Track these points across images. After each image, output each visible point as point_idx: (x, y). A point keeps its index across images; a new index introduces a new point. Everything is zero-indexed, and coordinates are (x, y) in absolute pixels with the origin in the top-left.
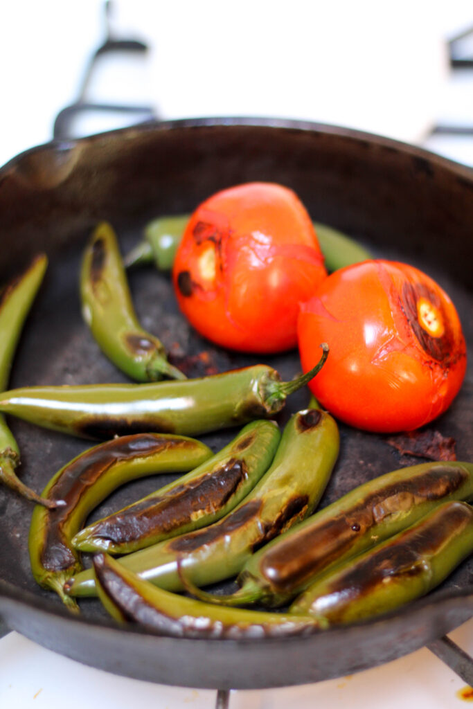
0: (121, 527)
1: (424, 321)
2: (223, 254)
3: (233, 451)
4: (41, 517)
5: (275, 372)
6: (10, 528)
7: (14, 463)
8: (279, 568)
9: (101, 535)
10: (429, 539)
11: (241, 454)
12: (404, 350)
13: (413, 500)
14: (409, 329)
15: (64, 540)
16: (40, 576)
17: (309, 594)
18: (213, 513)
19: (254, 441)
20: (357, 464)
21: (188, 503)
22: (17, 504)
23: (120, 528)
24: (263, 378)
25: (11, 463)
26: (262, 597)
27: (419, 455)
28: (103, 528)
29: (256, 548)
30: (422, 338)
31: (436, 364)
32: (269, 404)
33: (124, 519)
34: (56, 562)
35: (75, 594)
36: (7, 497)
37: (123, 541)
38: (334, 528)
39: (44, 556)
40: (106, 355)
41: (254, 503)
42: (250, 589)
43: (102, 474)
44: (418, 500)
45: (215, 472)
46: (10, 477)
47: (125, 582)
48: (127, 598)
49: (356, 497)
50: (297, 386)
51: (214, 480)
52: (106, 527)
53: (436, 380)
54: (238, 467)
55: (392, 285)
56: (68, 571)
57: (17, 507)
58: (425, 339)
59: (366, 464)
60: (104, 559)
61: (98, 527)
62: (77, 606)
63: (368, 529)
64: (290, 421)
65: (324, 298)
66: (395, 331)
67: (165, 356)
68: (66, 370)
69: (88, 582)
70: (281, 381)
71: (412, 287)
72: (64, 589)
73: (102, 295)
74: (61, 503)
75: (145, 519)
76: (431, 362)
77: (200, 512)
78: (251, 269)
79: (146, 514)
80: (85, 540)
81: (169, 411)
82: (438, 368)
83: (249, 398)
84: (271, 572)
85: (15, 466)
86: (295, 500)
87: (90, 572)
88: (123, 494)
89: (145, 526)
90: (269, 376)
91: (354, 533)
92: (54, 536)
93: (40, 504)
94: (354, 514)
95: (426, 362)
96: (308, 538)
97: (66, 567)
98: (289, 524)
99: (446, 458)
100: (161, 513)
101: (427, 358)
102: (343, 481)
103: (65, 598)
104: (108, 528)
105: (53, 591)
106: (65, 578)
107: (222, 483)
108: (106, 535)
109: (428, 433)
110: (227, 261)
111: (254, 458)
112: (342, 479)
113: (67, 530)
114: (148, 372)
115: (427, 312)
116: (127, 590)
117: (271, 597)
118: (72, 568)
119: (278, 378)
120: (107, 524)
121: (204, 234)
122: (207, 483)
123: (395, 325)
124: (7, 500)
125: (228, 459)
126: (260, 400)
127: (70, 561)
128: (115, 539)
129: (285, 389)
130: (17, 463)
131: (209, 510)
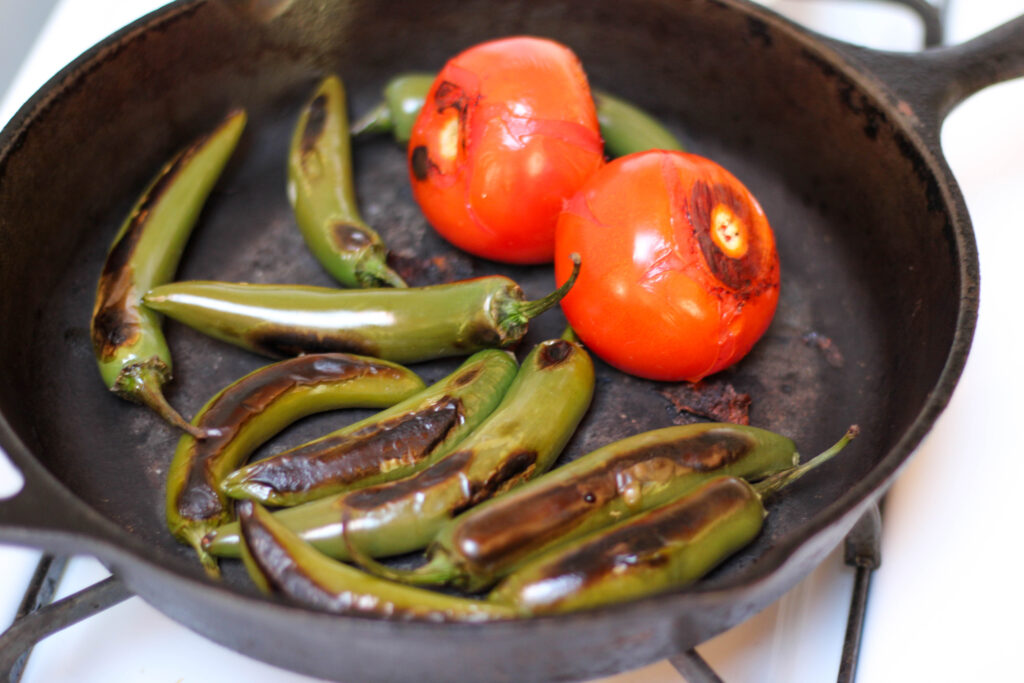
0: (287, 471)
1: (719, 235)
2: (467, 126)
3: (449, 387)
4: (186, 449)
5: (517, 287)
6: (150, 461)
7: (162, 376)
8: (480, 540)
9: (260, 479)
10: (684, 521)
11: (458, 392)
12: (684, 270)
13: (674, 471)
14: (694, 243)
15: (212, 481)
16: (174, 525)
17: (514, 580)
18: (411, 464)
19: (479, 375)
20: (618, 418)
21: (380, 448)
22: (164, 431)
23: (285, 472)
24: (499, 293)
25: (157, 376)
26: (454, 578)
27: (701, 413)
28: (263, 471)
29: (457, 512)
30: (713, 258)
31: (728, 293)
32: (504, 329)
33: (291, 461)
34: (196, 508)
35: (215, 552)
36: (152, 422)
37: (287, 489)
38: (562, 495)
39: (183, 499)
40: (309, 248)
41: (462, 454)
42: (439, 566)
43: (274, 401)
44: (680, 471)
45: (422, 412)
46: (152, 394)
47: (276, 540)
48: (278, 562)
49: (598, 459)
50: (541, 307)
51: (418, 421)
52: (266, 470)
53: (725, 315)
54: (451, 407)
55: (678, 184)
56: (210, 520)
57: (164, 435)
58: (716, 259)
59: (628, 419)
60: (253, 509)
61: (256, 469)
62: (218, 568)
63: (607, 502)
64: (531, 354)
65: (592, 194)
66: (673, 245)
67: (383, 255)
68: (256, 265)
69: (231, 538)
70: (523, 300)
71: (708, 188)
72: (203, 545)
73: (313, 169)
74: (213, 432)
75: (320, 464)
76: (721, 290)
77: (393, 461)
78: (501, 148)
79: (322, 458)
80: (237, 483)
81: (374, 327)
82: (731, 299)
83: (477, 318)
84: (470, 547)
85: (164, 381)
86: (519, 455)
87: (236, 526)
88: (303, 429)
89: (318, 473)
90: (508, 291)
91: (586, 505)
92: (199, 474)
93: (186, 432)
94: (591, 480)
95: (714, 289)
96: (524, 505)
97: (208, 515)
98: (506, 487)
99: (736, 420)
100: (341, 458)
101: (715, 283)
102: (595, 439)
103: (203, 556)
104: (269, 471)
105: (190, 546)
106: (206, 531)
107: (428, 427)
108: (266, 479)
109: (718, 385)
110: (471, 136)
111: (475, 396)
112: (594, 435)
113: (217, 470)
114: (358, 274)
115: (726, 224)
116: (277, 552)
117: (466, 578)
118: (216, 518)
119: (520, 295)
120: (270, 466)
121: (449, 99)
122: (408, 423)
123: (674, 236)
124: (152, 426)
125: (441, 396)
126: (492, 323)
127: (214, 508)
128: (278, 486)
129: (527, 310)
130: (166, 376)
131: (406, 460)
